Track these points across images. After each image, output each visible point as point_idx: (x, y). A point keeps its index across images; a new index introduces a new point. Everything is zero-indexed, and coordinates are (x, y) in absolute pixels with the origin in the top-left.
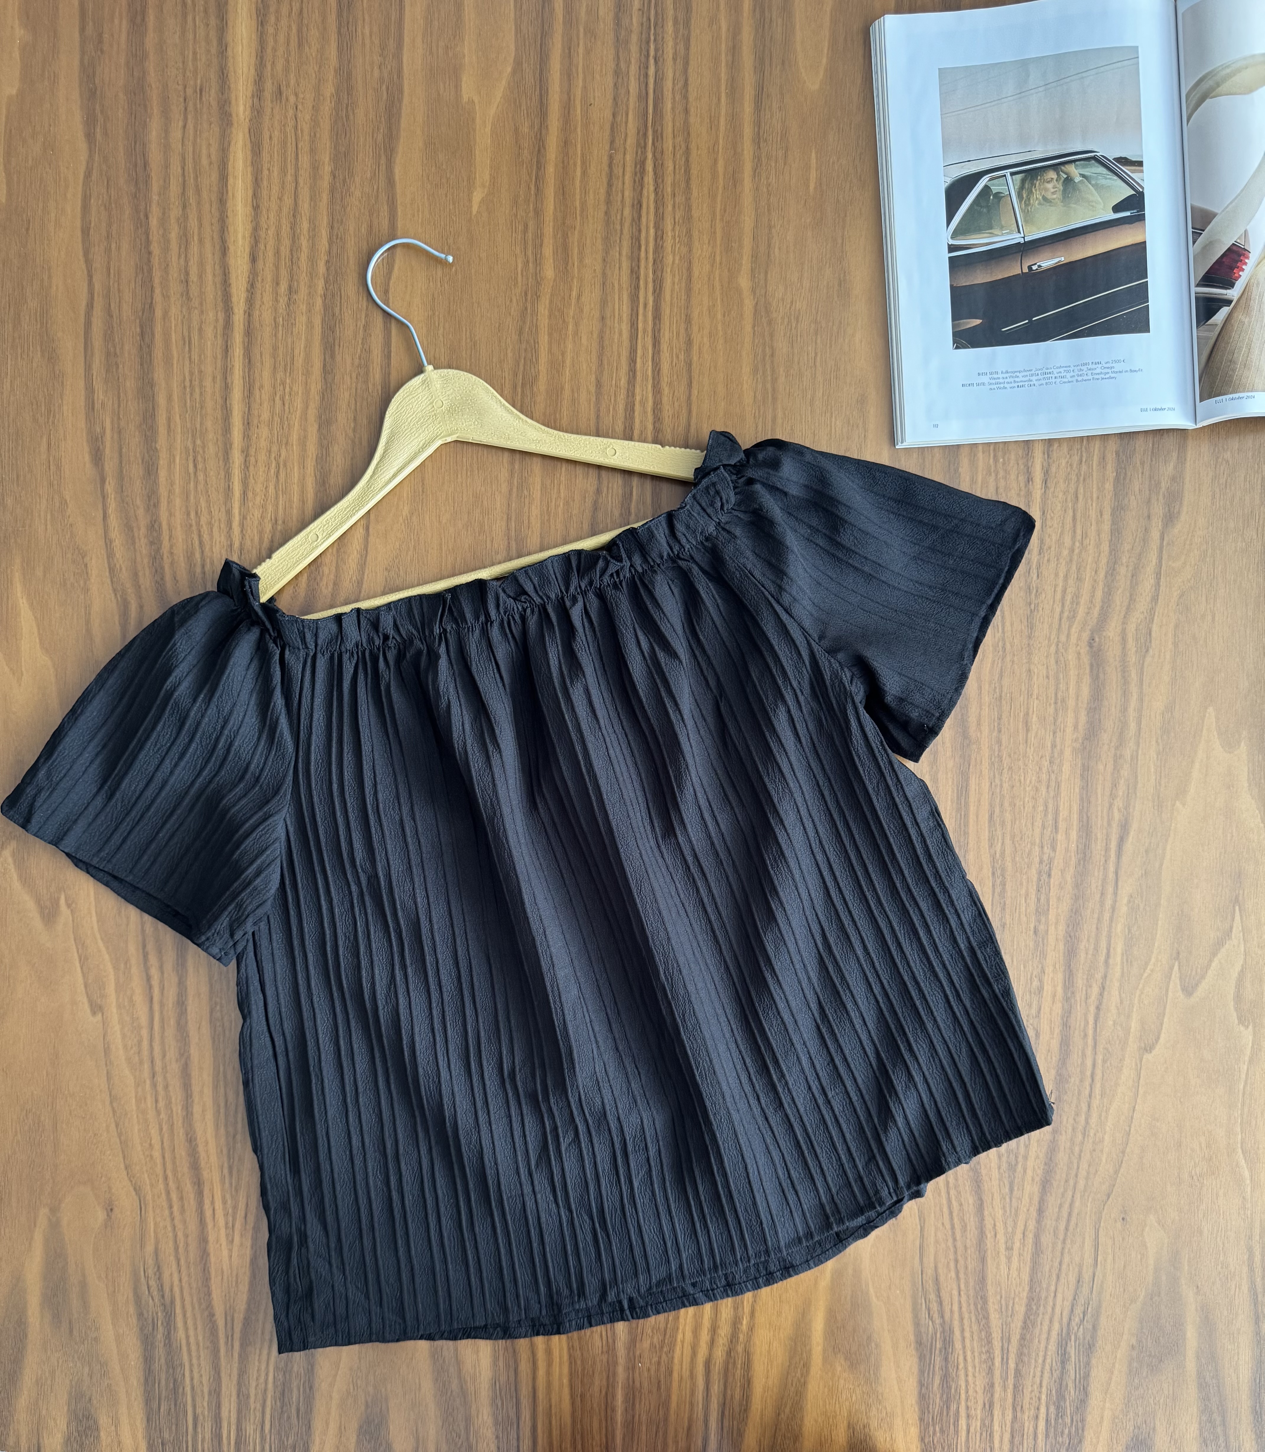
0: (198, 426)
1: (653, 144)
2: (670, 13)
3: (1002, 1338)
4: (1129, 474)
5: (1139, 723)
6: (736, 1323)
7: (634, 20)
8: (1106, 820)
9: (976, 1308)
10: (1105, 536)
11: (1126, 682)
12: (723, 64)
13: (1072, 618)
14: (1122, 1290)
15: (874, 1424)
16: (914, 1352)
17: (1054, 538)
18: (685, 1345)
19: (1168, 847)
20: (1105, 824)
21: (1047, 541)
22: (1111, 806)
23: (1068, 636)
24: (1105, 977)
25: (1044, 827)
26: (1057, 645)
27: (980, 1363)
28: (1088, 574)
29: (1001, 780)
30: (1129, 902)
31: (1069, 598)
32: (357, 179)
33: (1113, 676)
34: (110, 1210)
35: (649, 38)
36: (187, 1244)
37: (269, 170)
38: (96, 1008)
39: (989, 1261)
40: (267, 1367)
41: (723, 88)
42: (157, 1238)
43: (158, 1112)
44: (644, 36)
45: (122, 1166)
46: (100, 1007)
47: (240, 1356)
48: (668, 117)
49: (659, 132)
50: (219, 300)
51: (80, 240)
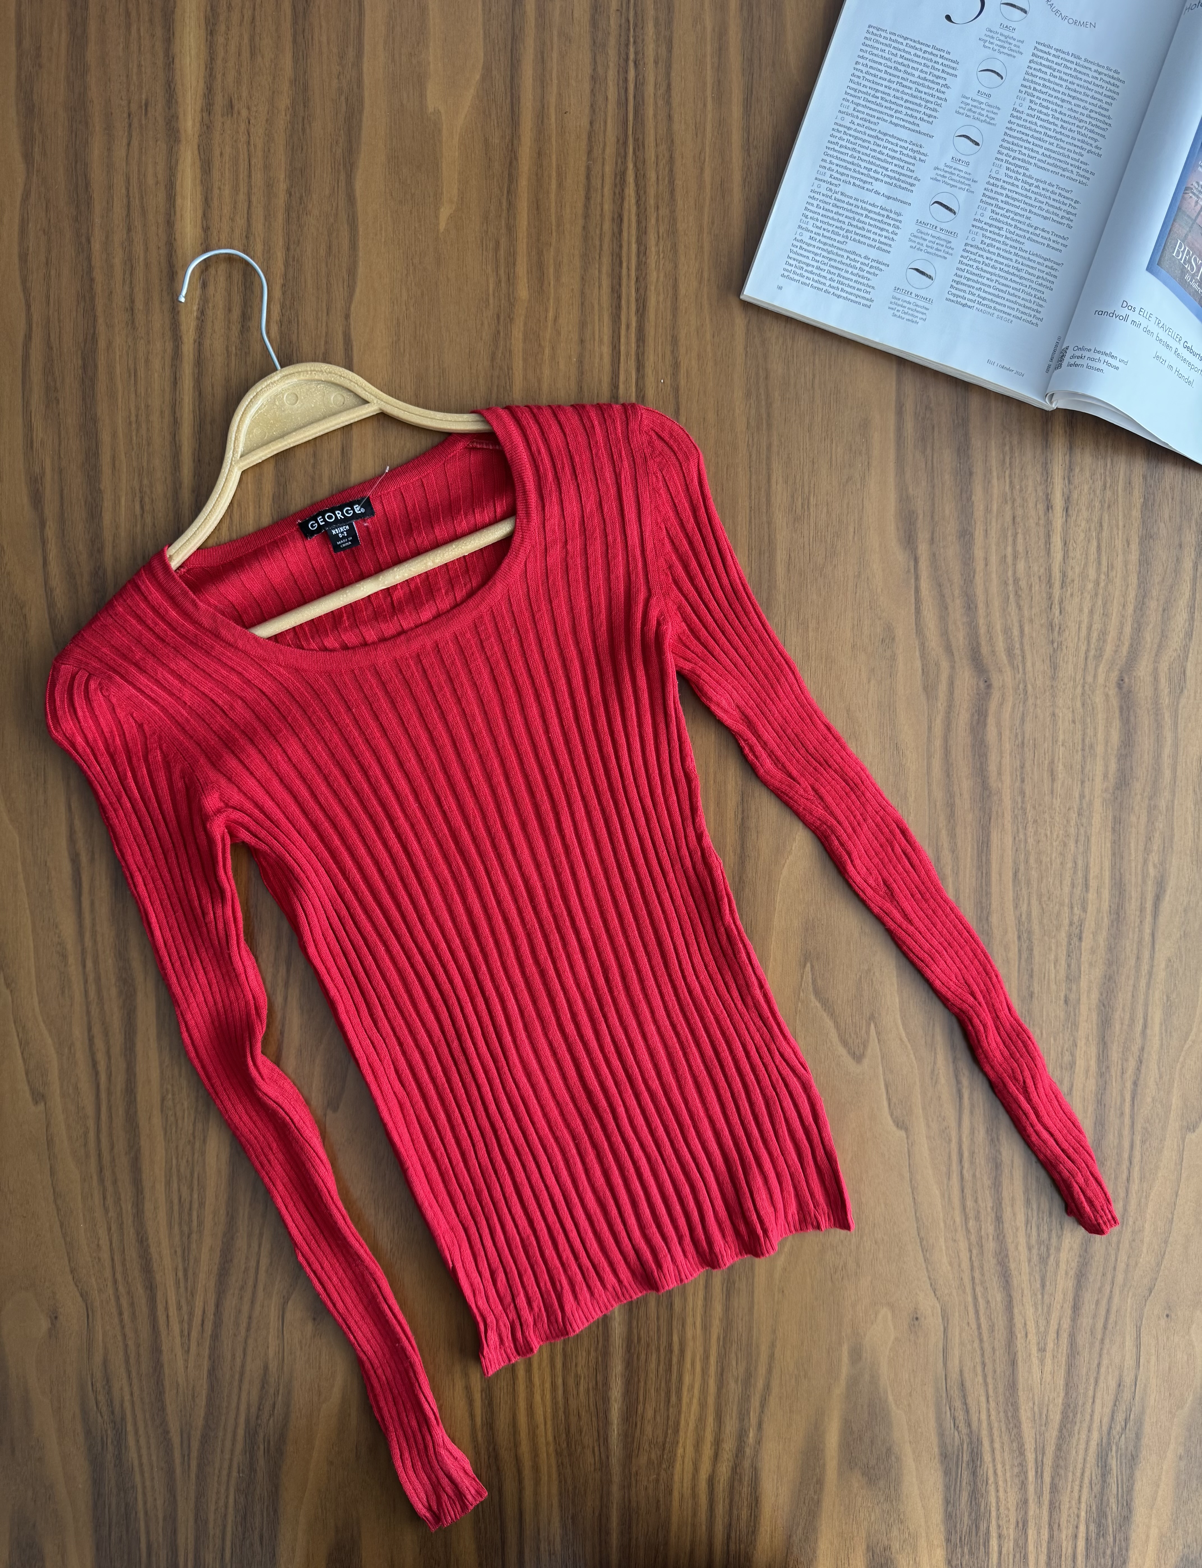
0: (145, 464)
1: (634, 153)
2: (651, 12)
3: (1036, 1449)
4: (1157, 500)
5: (1174, 770)
6: (742, 1436)
7: (612, 22)
8: (1140, 877)
9: (1007, 1417)
10: (1133, 567)
11: (1159, 725)
12: (709, 67)
13: (1099, 657)
14: (1167, 1394)
16: (938, 1465)
17: (1077, 570)
18: (686, 1461)
20: (1140, 881)
21: (1070, 573)
22: (1145, 862)
23: (1095, 676)
24: (1142, 1049)
25: (1073, 885)
26: (1083, 687)
27: (1012, 1477)
28: (1115, 609)
29: (1025, 834)
30: (1167, 966)
31: (1095, 635)
32: (314, 196)
33: (1145, 721)
34: (54, 1318)
35: (628, 40)
36: (138, 1355)
37: (220, 188)
38: (38, 1097)
39: (1020, 1364)
40: (227, 1489)
41: (709, 92)
42: (105, 1348)
43: (106, 1210)
44: (623, 39)
45: (68, 1269)
46: (43, 1096)
47: (197, 1477)
48: (650, 124)
49: (640, 140)
50: (168, 328)
51: (17, 267)
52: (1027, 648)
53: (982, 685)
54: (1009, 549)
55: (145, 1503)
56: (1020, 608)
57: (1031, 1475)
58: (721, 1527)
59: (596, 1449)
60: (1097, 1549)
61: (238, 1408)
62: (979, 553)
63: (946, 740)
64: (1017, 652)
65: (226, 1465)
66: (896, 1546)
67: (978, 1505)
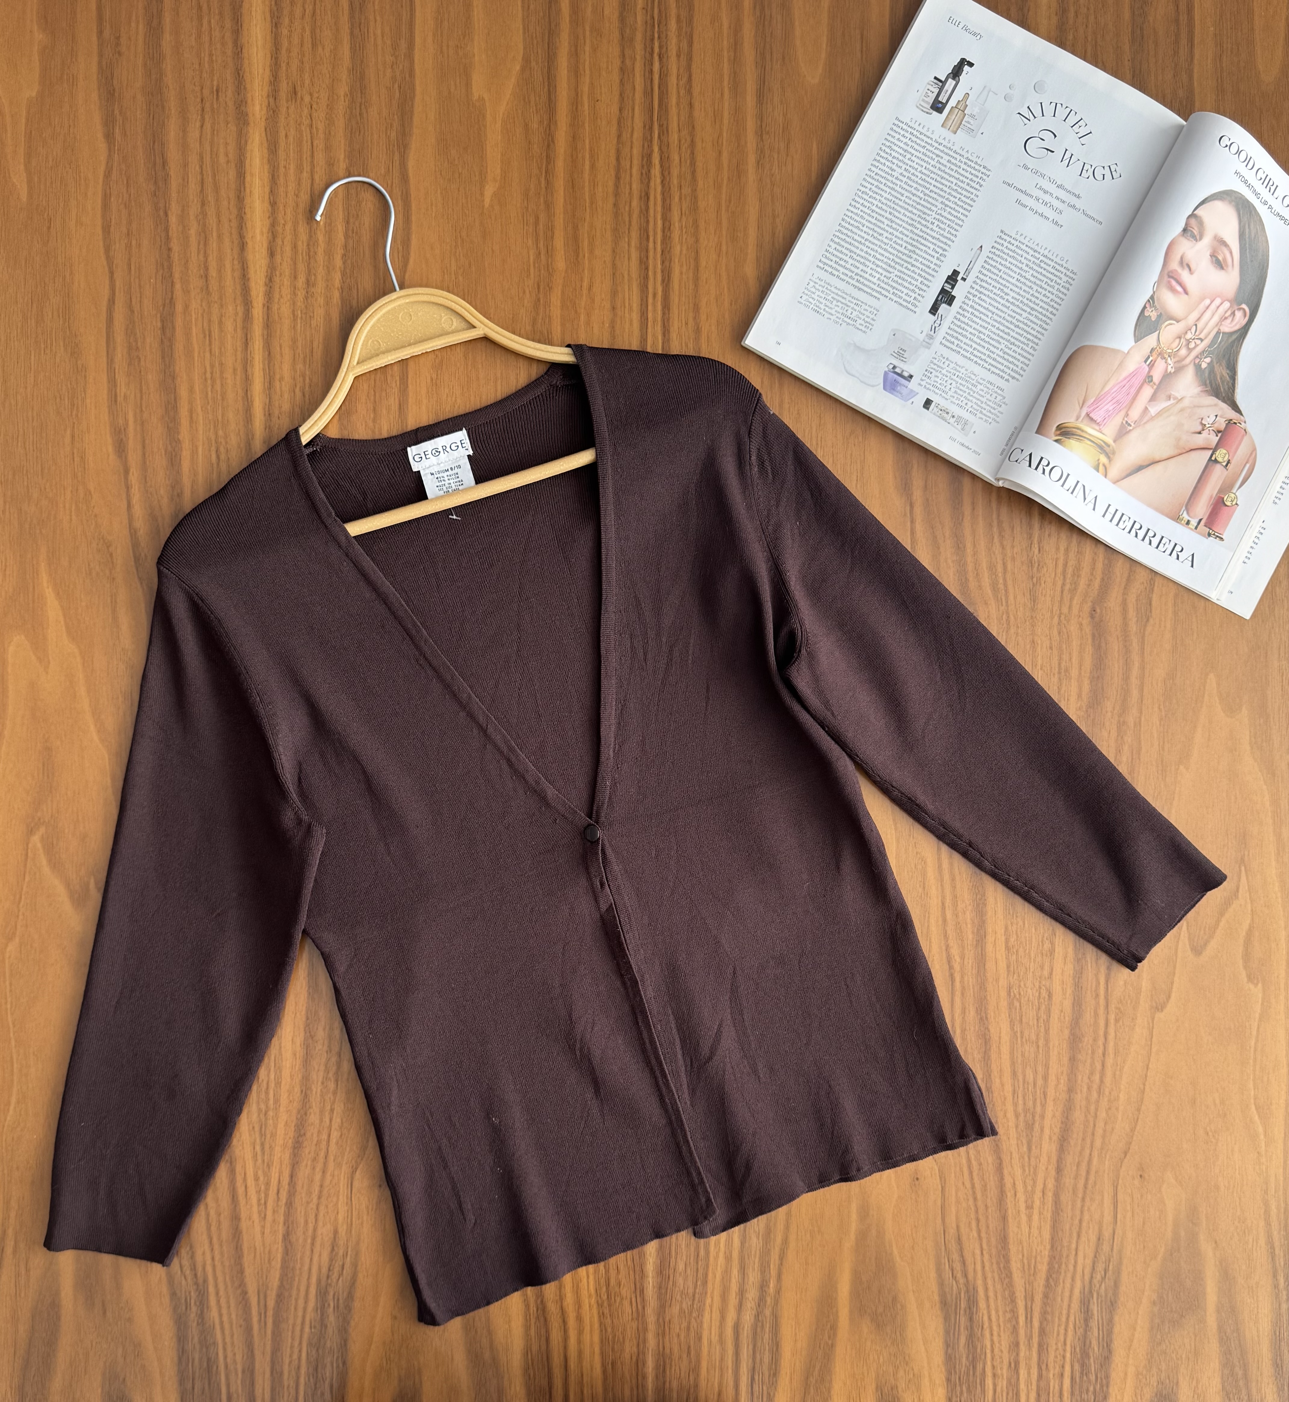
0: (220, 417)
1: (659, 136)
2: (674, 10)
3: (1025, 1297)
5: (1141, 691)
6: (763, 1286)
7: (639, 19)
9: (999, 1267)
11: (1127, 651)
13: (1074, 591)
14: (1142, 1246)
16: (939, 1312)
18: (714, 1309)
23: (1070, 608)
26: (1060, 617)
27: (1005, 1321)
31: (1070, 572)
33: (1115, 647)
35: (653, 36)
36: (219, 1222)
37: (285, 167)
39: (1010, 1220)
40: (300, 1343)
41: (726, 83)
44: (648, 34)
47: (273, 1333)
48: (673, 111)
49: (665, 126)
50: (239, 293)
51: (101, 237)
52: (1010, 583)
55: (225, 1357)
56: (1003, 547)
57: (1022, 1320)
58: (745, 1369)
59: (634, 1300)
61: (310, 1269)
64: (1002, 587)
65: (299, 1321)
66: (902, 1385)
67: (975, 1348)
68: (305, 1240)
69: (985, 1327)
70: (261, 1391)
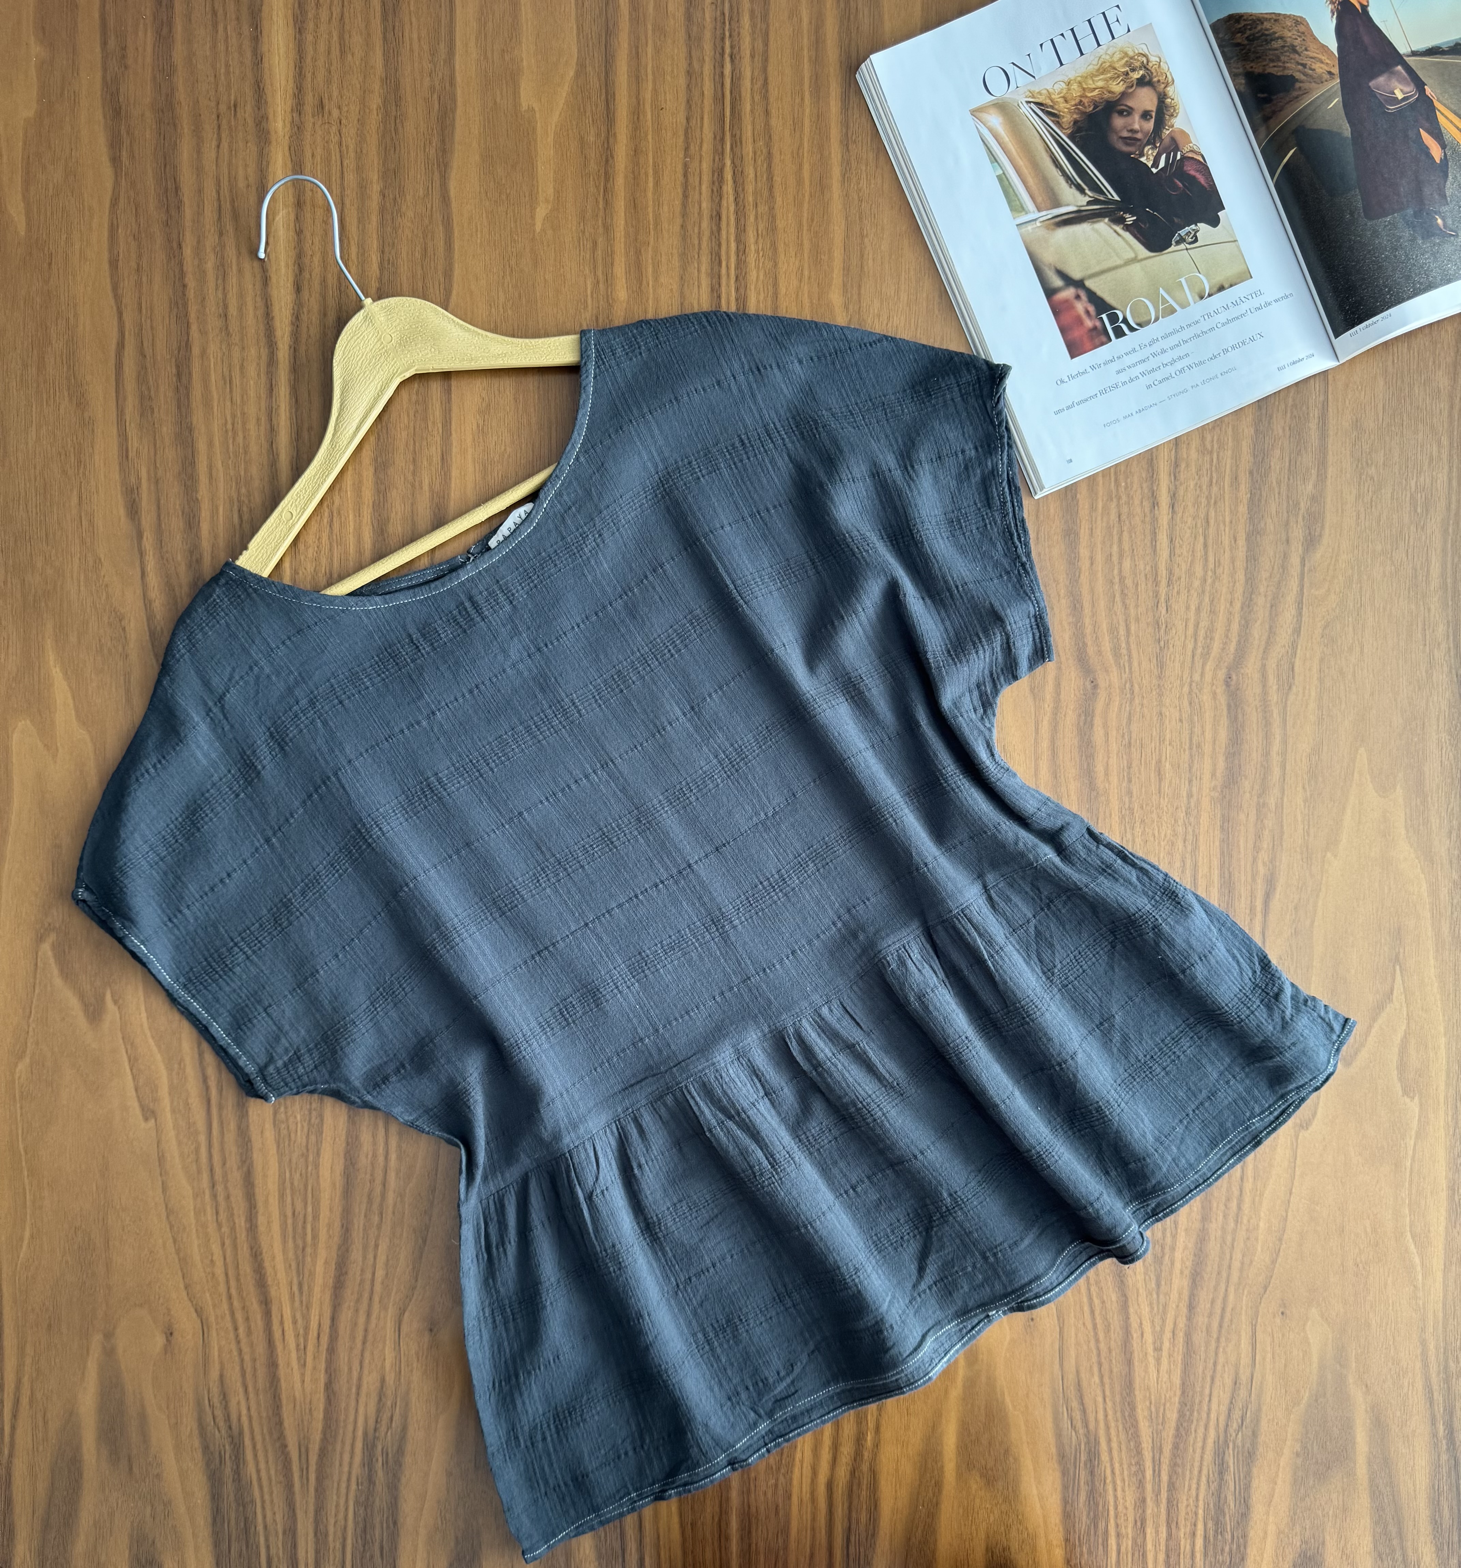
0: (242, 473)
1: (732, 148)
2: (746, 4)
3: (1153, 1448)
4: (1264, 494)
5: (1283, 767)
6: (859, 1439)
7: (707, 15)
8: (1249, 875)
9: (1124, 1416)
10: (1240, 564)
11: (1267, 723)
12: (806, 60)
13: (1206, 656)
14: (1283, 1391)
15: (1015, 1546)
16: (1056, 1466)
17: (1184, 567)
18: (805, 1465)
19: (1320, 903)
20: (1249, 879)
21: (1176, 571)
22: (1255, 860)
23: (1202, 675)
26: (1191, 685)
27: (1129, 1476)
28: (1222, 607)
31: (1202, 633)
32: (408, 197)
33: (1253, 717)
34: (169, 1334)
35: (724, 34)
36: (255, 1370)
38: (149, 1113)
39: (1136, 1363)
40: (346, 1503)
41: (806, 86)
42: (222, 1364)
43: (219, 1225)
44: (718, 33)
45: (182, 1286)
46: (153, 1112)
47: (316, 1490)
48: (747, 119)
49: (738, 137)
50: (262, 334)
51: (107, 274)
52: (1133, 647)
53: (1089, 686)
54: (1115, 548)
55: (264, 1517)
56: (1126, 607)
57: (1149, 1473)
58: (840, 1530)
60: (1215, 1546)
61: (355, 1422)
62: (1084, 552)
63: (1053, 741)
64: (1124, 652)
65: (345, 1478)
67: (1097, 1505)
68: (350, 1389)
69: (1108, 1481)
70: (303, 1554)
